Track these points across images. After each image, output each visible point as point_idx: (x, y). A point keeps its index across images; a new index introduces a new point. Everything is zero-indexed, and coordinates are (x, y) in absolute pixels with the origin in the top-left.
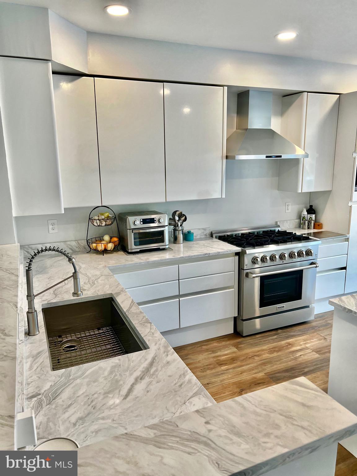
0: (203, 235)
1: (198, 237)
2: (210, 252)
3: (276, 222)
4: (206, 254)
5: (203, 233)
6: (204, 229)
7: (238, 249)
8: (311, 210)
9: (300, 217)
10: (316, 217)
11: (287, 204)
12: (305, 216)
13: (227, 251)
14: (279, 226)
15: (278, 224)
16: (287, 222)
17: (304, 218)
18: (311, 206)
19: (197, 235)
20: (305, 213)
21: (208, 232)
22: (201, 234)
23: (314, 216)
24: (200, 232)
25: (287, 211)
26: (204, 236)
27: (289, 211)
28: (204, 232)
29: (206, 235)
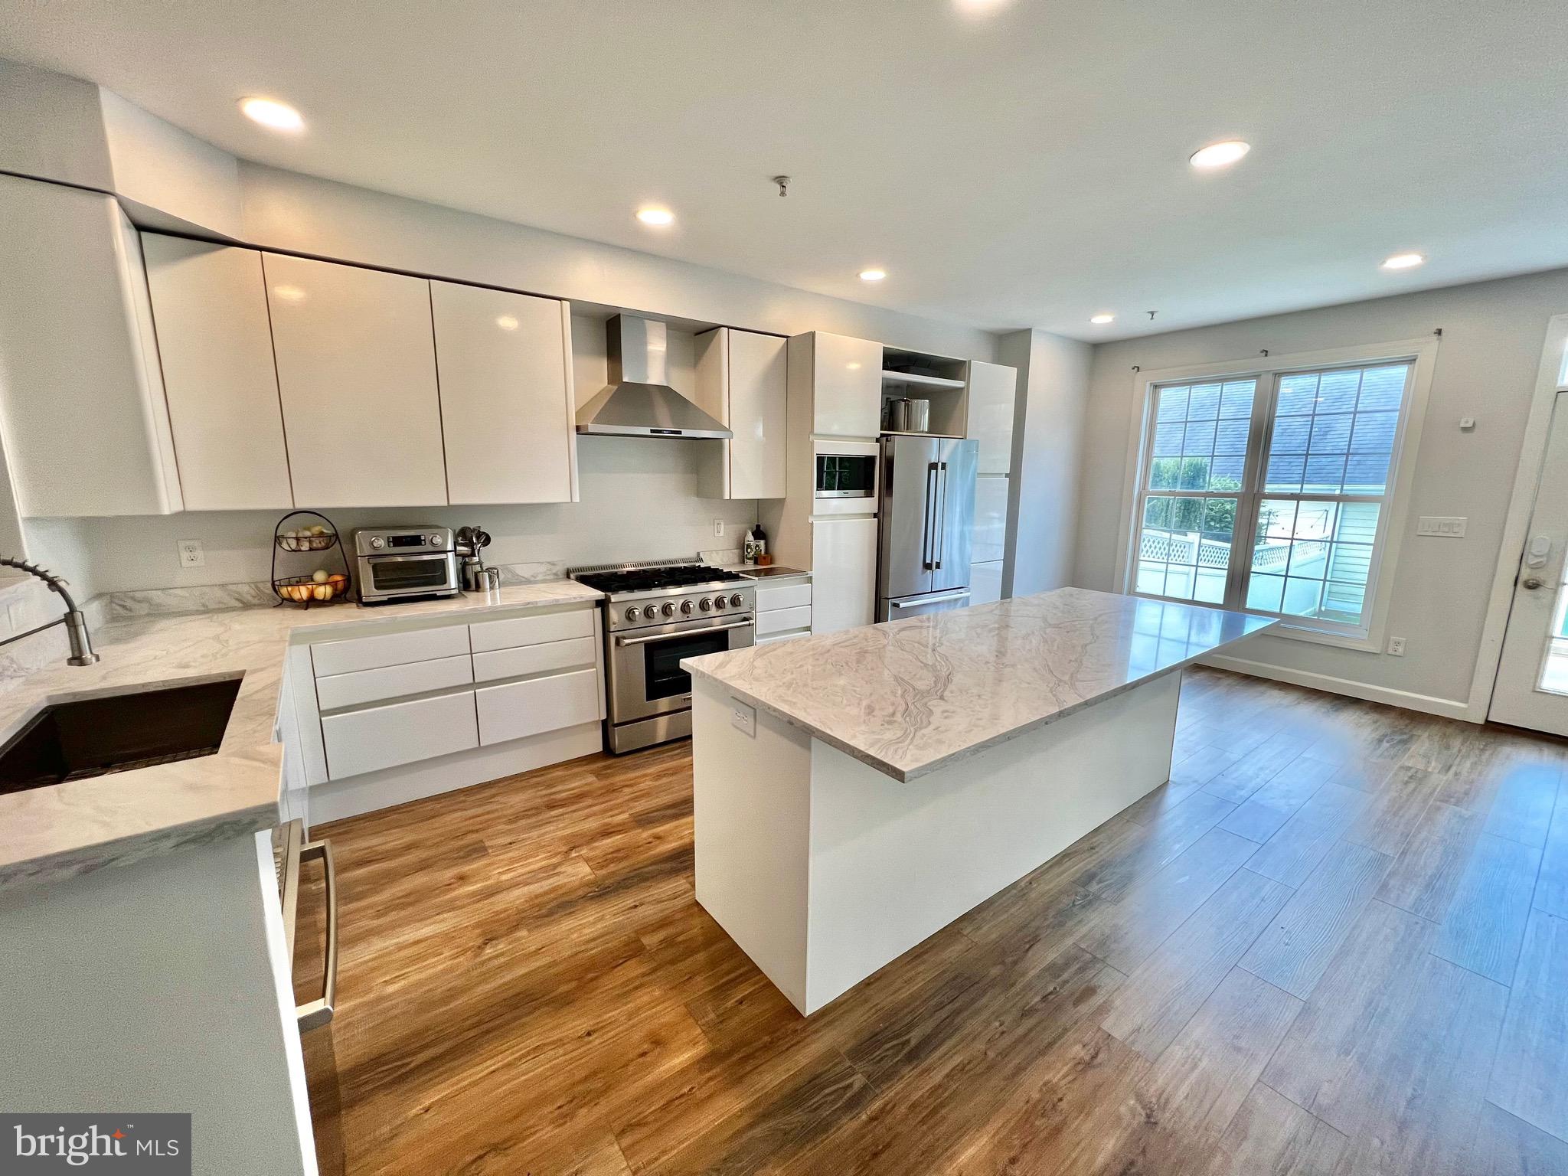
0: (549, 575)
1: (540, 577)
2: (538, 600)
3: (698, 554)
4: (529, 603)
5: (550, 571)
6: (553, 564)
7: (599, 594)
8: (759, 534)
9: (743, 547)
10: (766, 544)
11: (716, 521)
12: (749, 543)
13: (574, 598)
14: (701, 560)
15: (701, 555)
16: (717, 554)
17: (749, 546)
18: (758, 526)
19: (537, 574)
20: (750, 537)
21: (561, 569)
22: (545, 572)
23: (762, 543)
24: (543, 568)
25: (716, 534)
26: (552, 577)
27: (722, 534)
28: (551, 569)
29: (556, 574)
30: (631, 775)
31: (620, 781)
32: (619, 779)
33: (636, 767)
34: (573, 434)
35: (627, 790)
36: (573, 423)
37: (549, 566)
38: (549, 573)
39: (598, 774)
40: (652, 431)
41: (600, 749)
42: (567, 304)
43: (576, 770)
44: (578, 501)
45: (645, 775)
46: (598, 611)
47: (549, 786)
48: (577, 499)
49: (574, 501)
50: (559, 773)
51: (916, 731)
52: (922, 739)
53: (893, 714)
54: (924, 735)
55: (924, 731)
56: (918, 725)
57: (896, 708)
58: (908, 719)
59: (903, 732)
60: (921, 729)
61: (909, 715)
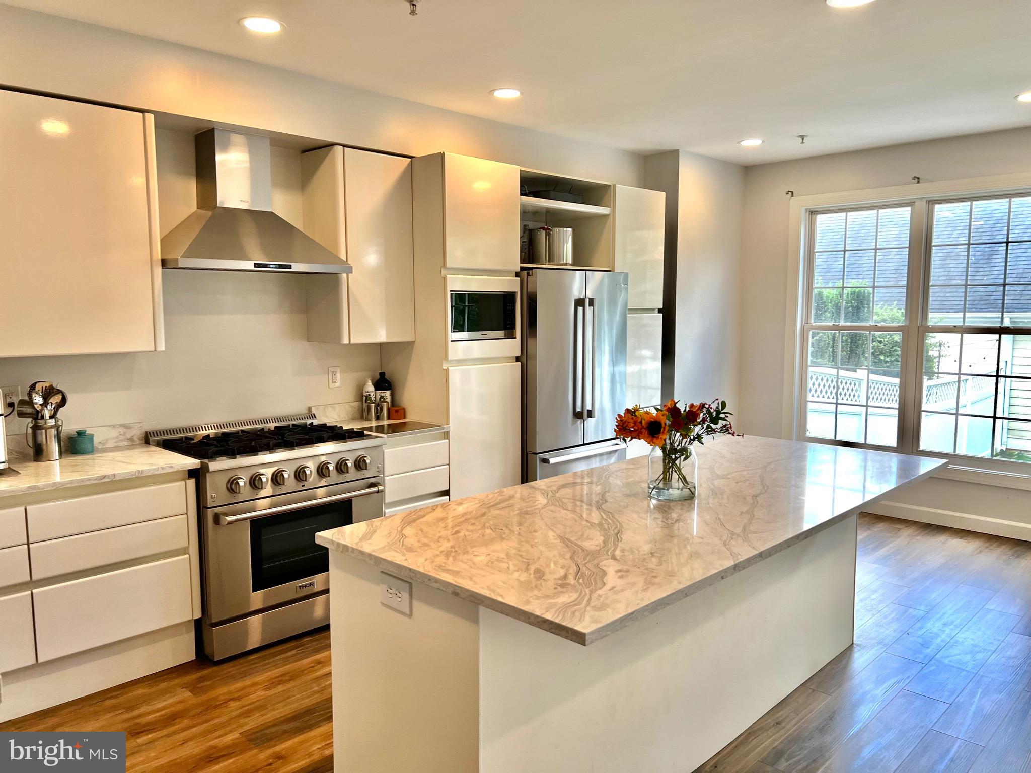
0: (122, 441)
1: (110, 444)
2: (115, 473)
3: (310, 409)
4: (104, 477)
5: (123, 436)
6: (126, 427)
7: (192, 462)
8: (382, 383)
9: (362, 398)
10: (392, 395)
11: (331, 370)
12: (370, 395)
13: (163, 468)
14: (314, 416)
15: (314, 411)
16: (333, 407)
17: (368, 397)
18: (382, 374)
19: (107, 440)
20: (370, 388)
21: (137, 432)
22: (117, 438)
23: (388, 393)
24: (114, 433)
25: (332, 385)
26: (126, 443)
27: (338, 384)
28: (125, 433)
29: (131, 440)
30: (239, 685)
31: (224, 694)
32: (222, 691)
33: (243, 675)
34: (158, 270)
35: (232, 704)
36: (158, 256)
37: (122, 430)
38: (122, 438)
39: (194, 688)
40: (256, 265)
41: (192, 656)
42: (150, 117)
43: (163, 685)
44: (163, 349)
45: (256, 684)
46: (192, 483)
47: (130, 708)
48: (162, 347)
49: (159, 349)
50: (141, 691)
51: (591, 592)
52: (599, 600)
53: (565, 577)
54: (600, 596)
55: (599, 592)
56: (593, 587)
57: (567, 570)
58: (581, 581)
59: (578, 594)
60: (596, 590)
61: (583, 576)
